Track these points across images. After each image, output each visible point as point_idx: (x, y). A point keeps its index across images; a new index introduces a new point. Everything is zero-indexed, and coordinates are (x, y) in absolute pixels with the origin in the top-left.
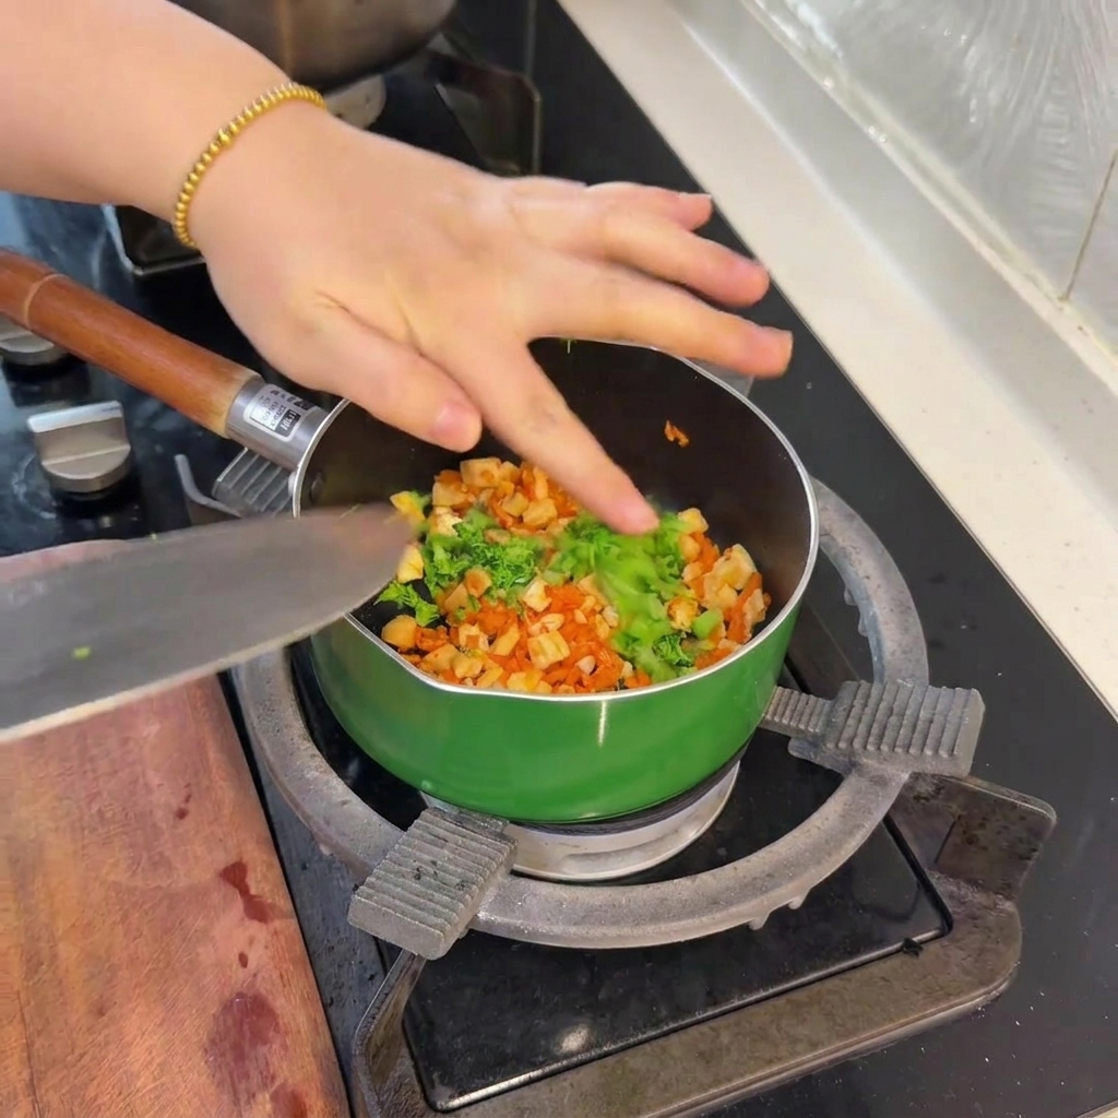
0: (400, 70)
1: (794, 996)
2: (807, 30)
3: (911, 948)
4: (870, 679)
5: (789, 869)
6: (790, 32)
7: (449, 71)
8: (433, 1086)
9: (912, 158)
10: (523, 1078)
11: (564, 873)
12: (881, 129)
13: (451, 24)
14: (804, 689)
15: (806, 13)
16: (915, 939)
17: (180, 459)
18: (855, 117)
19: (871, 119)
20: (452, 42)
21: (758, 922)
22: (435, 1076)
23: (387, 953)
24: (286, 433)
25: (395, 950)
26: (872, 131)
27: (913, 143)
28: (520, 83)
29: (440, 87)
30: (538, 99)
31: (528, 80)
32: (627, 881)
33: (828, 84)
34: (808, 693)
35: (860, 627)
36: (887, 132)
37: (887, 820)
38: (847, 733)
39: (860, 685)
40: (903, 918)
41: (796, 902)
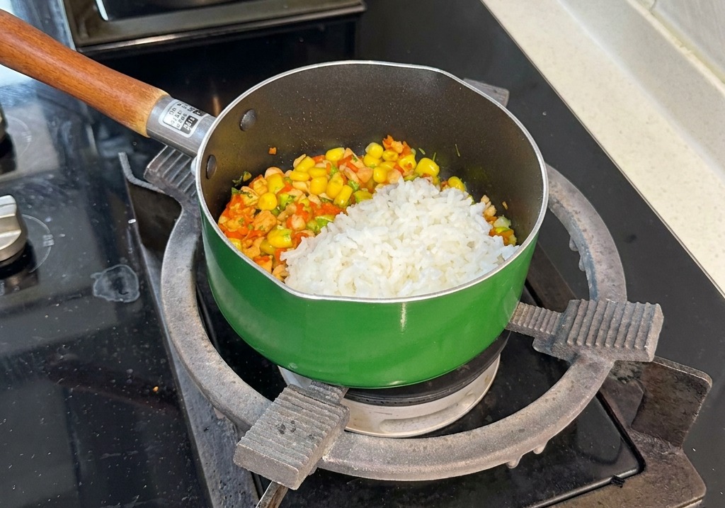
3: (618, 482)
4: (588, 299)
11: (382, 432)
16: (620, 476)
17: (122, 156)
21: (514, 463)
23: (260, 483)
24: (188, 132)
25: (266, 482)
35: (580, 265)
37: (599, 395)
38: (573, 333)
39: (580, 303)
40: (612, 463)
41: (540, 449)
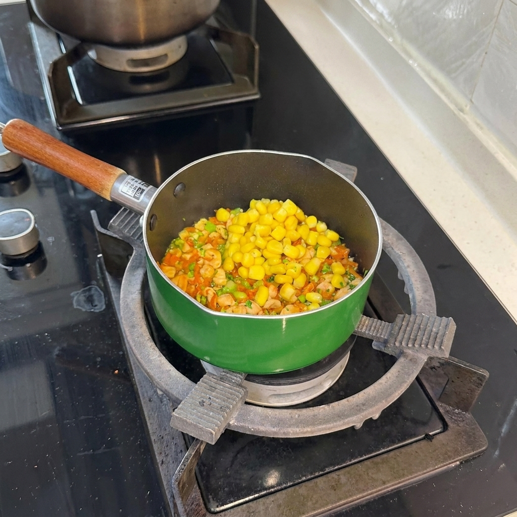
0: (194, 33)
1: (375, 459)
2: (381, 15)
3: (428, 438)
4: (410, 314)
5: (373, 401)
6: (373, 16)
7: (216, 34)
8: (209, 502)
9: (429, 75)
10: (251, 497)
11: (270, 403)
12: (415, 61)
13: (217, 12)
14: (380, 318)
15: (380, 7)
16: (431, 434)
17: (93, 212)
18: (403, 55)
19: (410, 57)
20: (218, 21)
21: (359, 425)
22: (210, 497)
23: (188, 440)
24: (138, 199)
25: (192, 439)
26: (411, 62)
27: (429, 67)
28: (248, 40)
29: (212, 42)
30: (257, 47)
31: (253, 39)
32: (298, 407)
33: (390, 40)
34: (382, 320)
35: (405, 290)
36: (418, 62)
37: (417, 378)
38: (399, 338)
39: (404, 317)
40: (425, 424)
41: (376, 416)
